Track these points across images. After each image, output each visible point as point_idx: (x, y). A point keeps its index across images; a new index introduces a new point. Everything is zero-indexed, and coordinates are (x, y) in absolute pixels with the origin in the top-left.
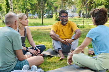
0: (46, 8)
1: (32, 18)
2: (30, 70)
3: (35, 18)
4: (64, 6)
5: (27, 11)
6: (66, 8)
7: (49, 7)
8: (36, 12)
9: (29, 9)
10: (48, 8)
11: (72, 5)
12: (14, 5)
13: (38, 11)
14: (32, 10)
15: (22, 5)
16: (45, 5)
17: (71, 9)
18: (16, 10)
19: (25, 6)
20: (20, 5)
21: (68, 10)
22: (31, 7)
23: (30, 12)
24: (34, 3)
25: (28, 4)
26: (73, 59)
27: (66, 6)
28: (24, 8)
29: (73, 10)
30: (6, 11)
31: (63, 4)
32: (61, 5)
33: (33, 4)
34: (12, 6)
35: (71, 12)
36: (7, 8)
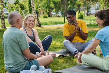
0: (70, 6)
1: (56, 17)
2: (38, 70)
3: (59, 16)
4: (87, 3)
5: (51, 9)
6: (90, 6)
7: (72, 4)
8: (60, 10)
9: (53, 8)
10: (72, 6)
11: (96, 3)
12: (38, 4)
13: (61, 10)
14: (56, 8)
15: (45, 4)
16: (69, 3)
17: (94, 7)
18: (40, 8)
19: (49, 5)
20: (43, 3)
21: (92, 7)
22: (54, 5)
23: (54, 10)
24: (58, 2)
25: (51, 2)
26: (82, 60)
27: (90, 4)
28: (48, 6)
29: (97, 8)
30: (29, 10)
31: (86, 2)
32: (84, 3)
33: (56, 2)
34: (33, 5)
35: (95, 9)
36: (30, 7)
